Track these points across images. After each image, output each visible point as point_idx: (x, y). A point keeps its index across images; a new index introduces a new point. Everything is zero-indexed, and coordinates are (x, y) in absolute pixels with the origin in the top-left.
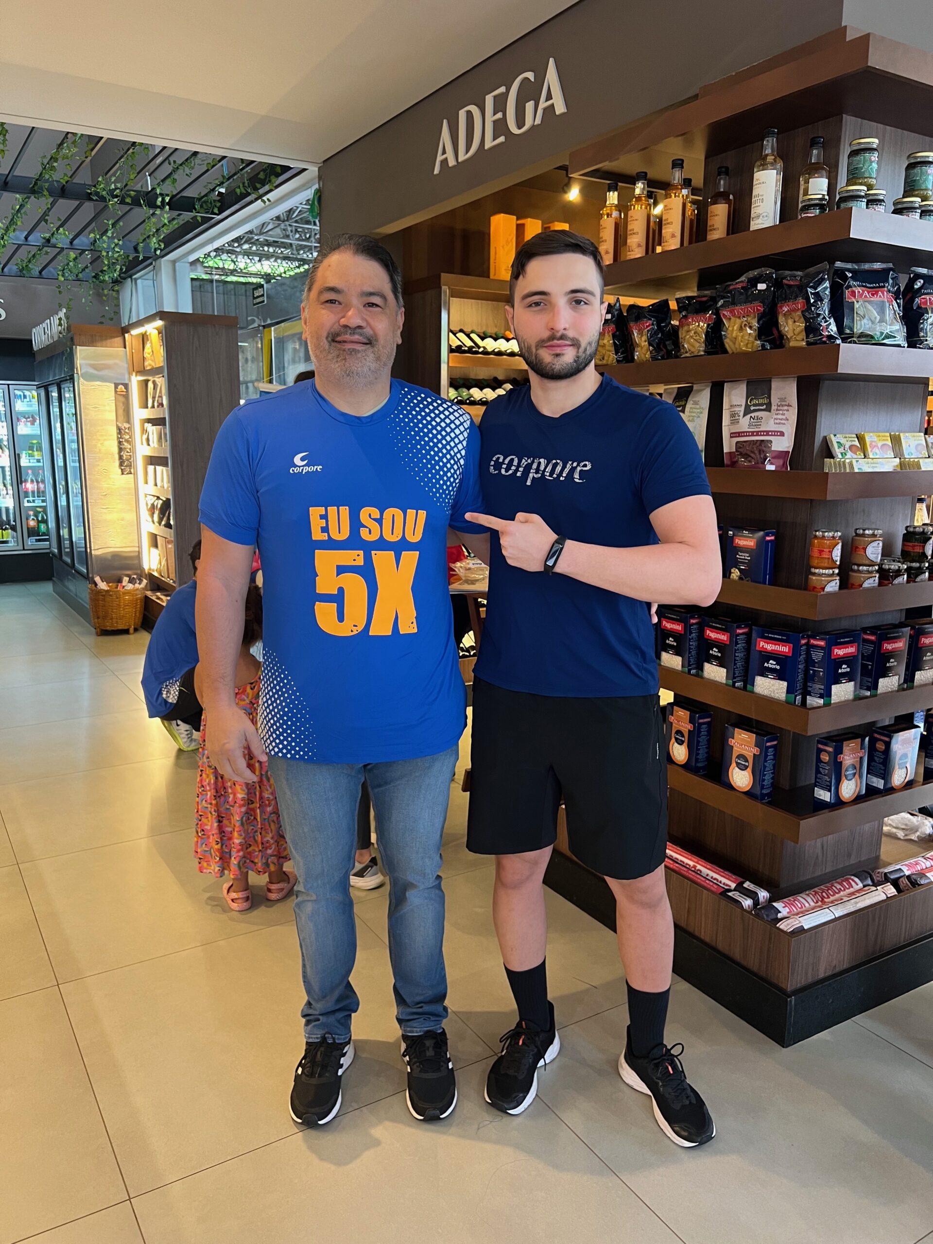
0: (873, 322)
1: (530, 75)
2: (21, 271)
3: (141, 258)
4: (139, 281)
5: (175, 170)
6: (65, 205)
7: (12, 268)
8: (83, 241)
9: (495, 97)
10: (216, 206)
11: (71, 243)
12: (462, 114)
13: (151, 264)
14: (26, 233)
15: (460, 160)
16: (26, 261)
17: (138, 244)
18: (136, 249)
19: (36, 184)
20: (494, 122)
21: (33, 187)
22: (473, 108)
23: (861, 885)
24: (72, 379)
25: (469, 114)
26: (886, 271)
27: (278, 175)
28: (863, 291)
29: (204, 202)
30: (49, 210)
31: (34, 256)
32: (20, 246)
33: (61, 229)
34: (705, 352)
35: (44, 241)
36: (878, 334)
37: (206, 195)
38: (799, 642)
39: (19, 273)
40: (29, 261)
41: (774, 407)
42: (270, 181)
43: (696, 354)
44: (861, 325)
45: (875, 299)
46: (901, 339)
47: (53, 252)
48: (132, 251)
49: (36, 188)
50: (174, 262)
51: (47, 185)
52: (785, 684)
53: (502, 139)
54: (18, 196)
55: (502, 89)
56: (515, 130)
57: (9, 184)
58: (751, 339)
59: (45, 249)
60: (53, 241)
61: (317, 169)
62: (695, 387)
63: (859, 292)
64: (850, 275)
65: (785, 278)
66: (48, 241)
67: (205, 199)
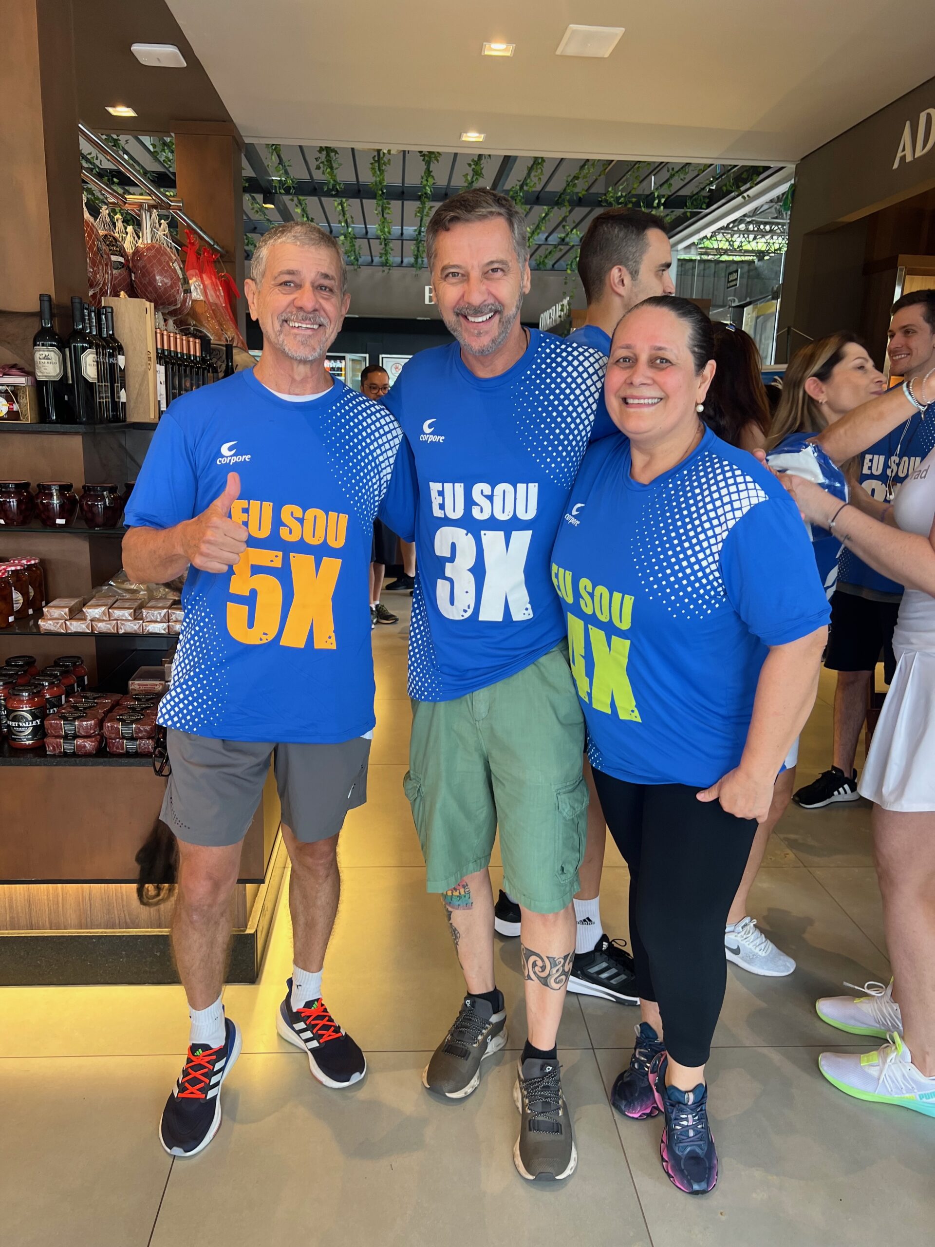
2: (538, 265)
5: (672, 176)
6: (581, 211)
10: (705, 202)
12: (923, 116)
14: (547, 234)
15: (916, 156)
16: (543, 257)
19: (560, 196)
21: (558, 199)
27: (756, 175)
29: (695, 200)
30: (567, 216)
31: (550, 253)
32: (540, 245)
33: (575, 230)
40: (546, 257)
47: (564, 248)
49: (560, 201)
51: (568, 197)
54: (545, 207)
57: (540, 198)
60: (567, 240)
67: (696, 196)
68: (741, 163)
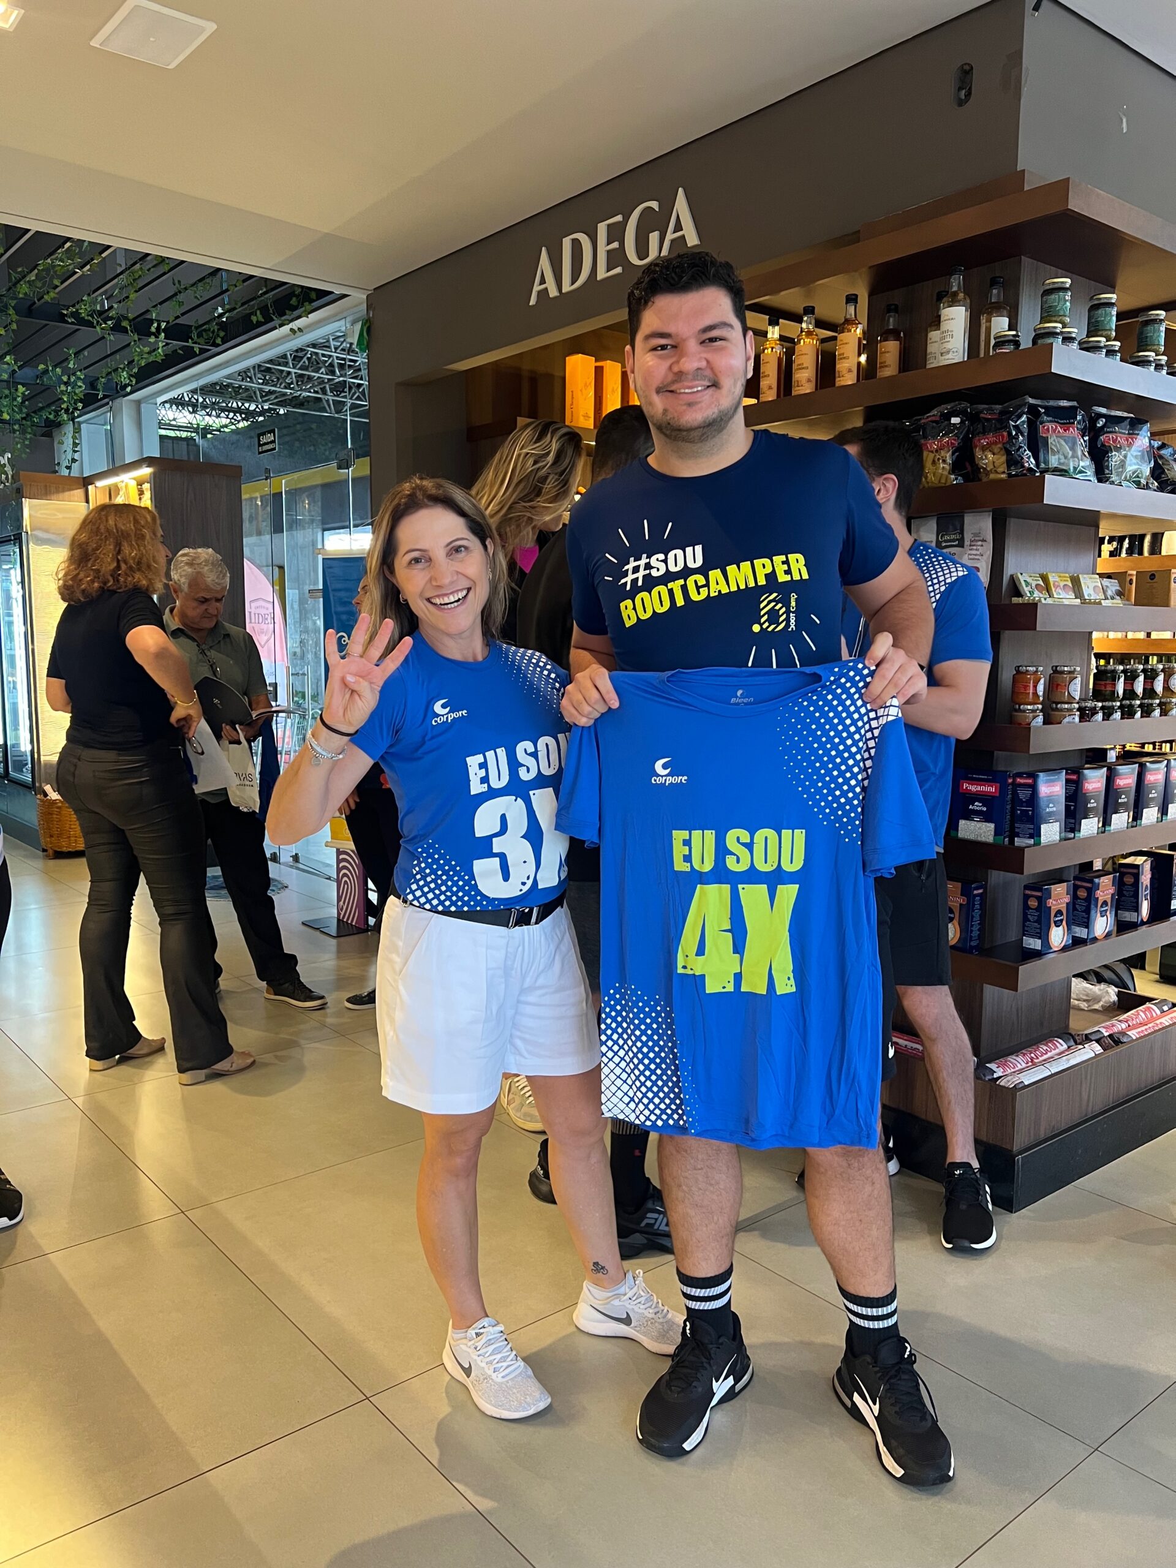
0: (1066, 458)
1: (654, 205)
3: (100, 395)
9: (609, 226)
12: (567, 242)
13: (108, 403)
15: (563, 291)
17: (98, 379)
20: (609, 252)
22: (582, 237)
23: (1065, 1046)
24: (18, 539)
25: (576, 244)
26: (1073, 409)
28: (1056, 427)
29: (205, 330)
36: (1072, 468)
37: (207, 323)
38: (1006, 780)
41: (967, 543)
42: (301, 306)
44: (1054, 461)
45: (1067, 434)
46: (1090, 473)
48: (88, 387)
50: (138, 403)
52: (992, 826)
53: (619, 270)
55: (619, 218)
56: (635, 261)
58: (946, 473)
61: (365, 297)
63: (1052, 427)
64: (1043, 411)
65: (981, 412)
68: (293, 281)
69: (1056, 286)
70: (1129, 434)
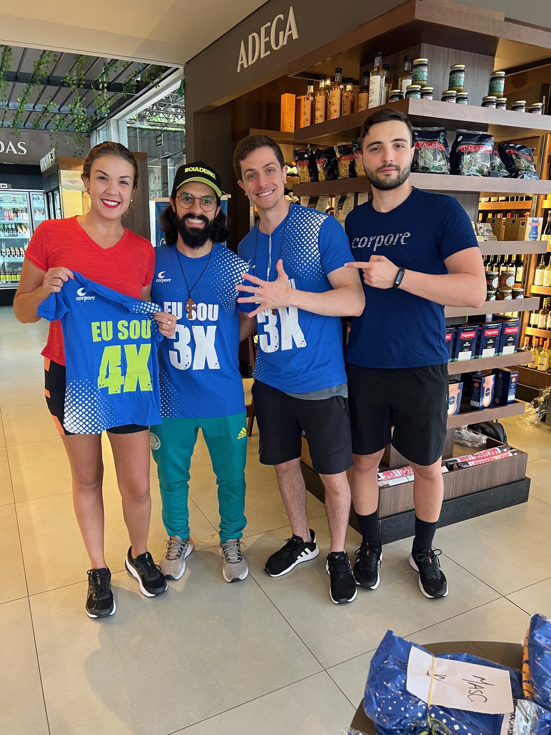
0: (429, 160)
1: (281, 16)
2: (35, 126)
3: (98, 118)
4: (101, 132)
6: (51, 90)
7: (29, 124)
8: (65, 109)
9: (266, 28)
10: (134, 88)
11: (59, 109)
12: (250, 38)
13: (105, 122)
14: (33, 105)
15: (249, 64)
16: (37, 120)
17: (96, 111)
18: (95, 113)
19: (33, 77)
20: (266, 43)
21: (31, 79)
22: (255, 34)
24: (58, 188)
25: (253, 38)
26: (438, 132)
27: (164, 72)
28: (423, 143)
29: (128, 86)
30: (43, 92)
31: (40, 118)
32: (31, 112)
33: (52, 102)
34: (349, 176)
35: (44, 109)
36: (431, 166)
37: (128, 82)
39: (34, 127)
40: (38, 121)
42: (159, 75)
43: (345, 177)
44: (423, 162)
45: (430, 147)
46: (445, 170)
47: (49, 115)
48: (94, 115)
49: (33, 80)
50: (118, 120)
51: (38, 78)
53: (268, 53)
54: (24, 84)
55: (269, 24)
56: (275, 48)
57: (18, 77)
59: (45, 113)
60: (48, 109)
61: (183, 68)
62: (348, 195)
63: (421, 144)
64: (417, 134)
66: (46, 109)
67: (128, 84)
68: (152, 63)
69: (419, 63)
70: (478, 144)
